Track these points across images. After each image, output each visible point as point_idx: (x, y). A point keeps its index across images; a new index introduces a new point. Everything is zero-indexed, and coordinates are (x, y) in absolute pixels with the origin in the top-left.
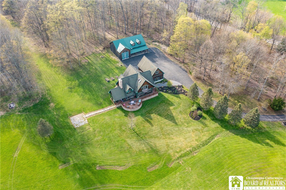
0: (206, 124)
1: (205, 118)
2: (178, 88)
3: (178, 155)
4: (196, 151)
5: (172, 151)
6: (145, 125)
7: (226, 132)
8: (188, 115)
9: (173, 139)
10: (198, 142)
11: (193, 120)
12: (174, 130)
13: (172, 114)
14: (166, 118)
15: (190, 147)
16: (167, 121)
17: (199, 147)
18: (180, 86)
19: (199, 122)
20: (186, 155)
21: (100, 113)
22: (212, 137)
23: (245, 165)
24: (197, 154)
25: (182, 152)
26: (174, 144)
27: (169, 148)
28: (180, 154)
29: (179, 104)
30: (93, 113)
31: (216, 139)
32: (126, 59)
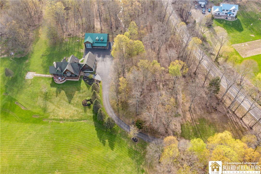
0: (86, 111)
1: (90, 108)
2: (96, 81)
3: (53, 117)
4: (63, 121)
5: (52, 114)
6: (54, 94)
7: (92, 122)
8: (82, 100)
9: (60, 108)
10: (70, 118)
11: (82, 105)
12: (65, 104)
13: (74, 95)
14: (67, 96)
15: (63, 117)
16: (67, 97)
17: (67, 120)
18: (98, 81)
19: (84, 107)
20: (56, 120)
21: (42, 77)
22: (81, 119)
23: (76, 142)
24: (62, 122)
25: (56, 118)
26: (57, 111)
27: (53, 112)
28: (54, 118)
29: (85, 91)
30: (39, 75)
31: (82, 121)
32: (89, 48)
